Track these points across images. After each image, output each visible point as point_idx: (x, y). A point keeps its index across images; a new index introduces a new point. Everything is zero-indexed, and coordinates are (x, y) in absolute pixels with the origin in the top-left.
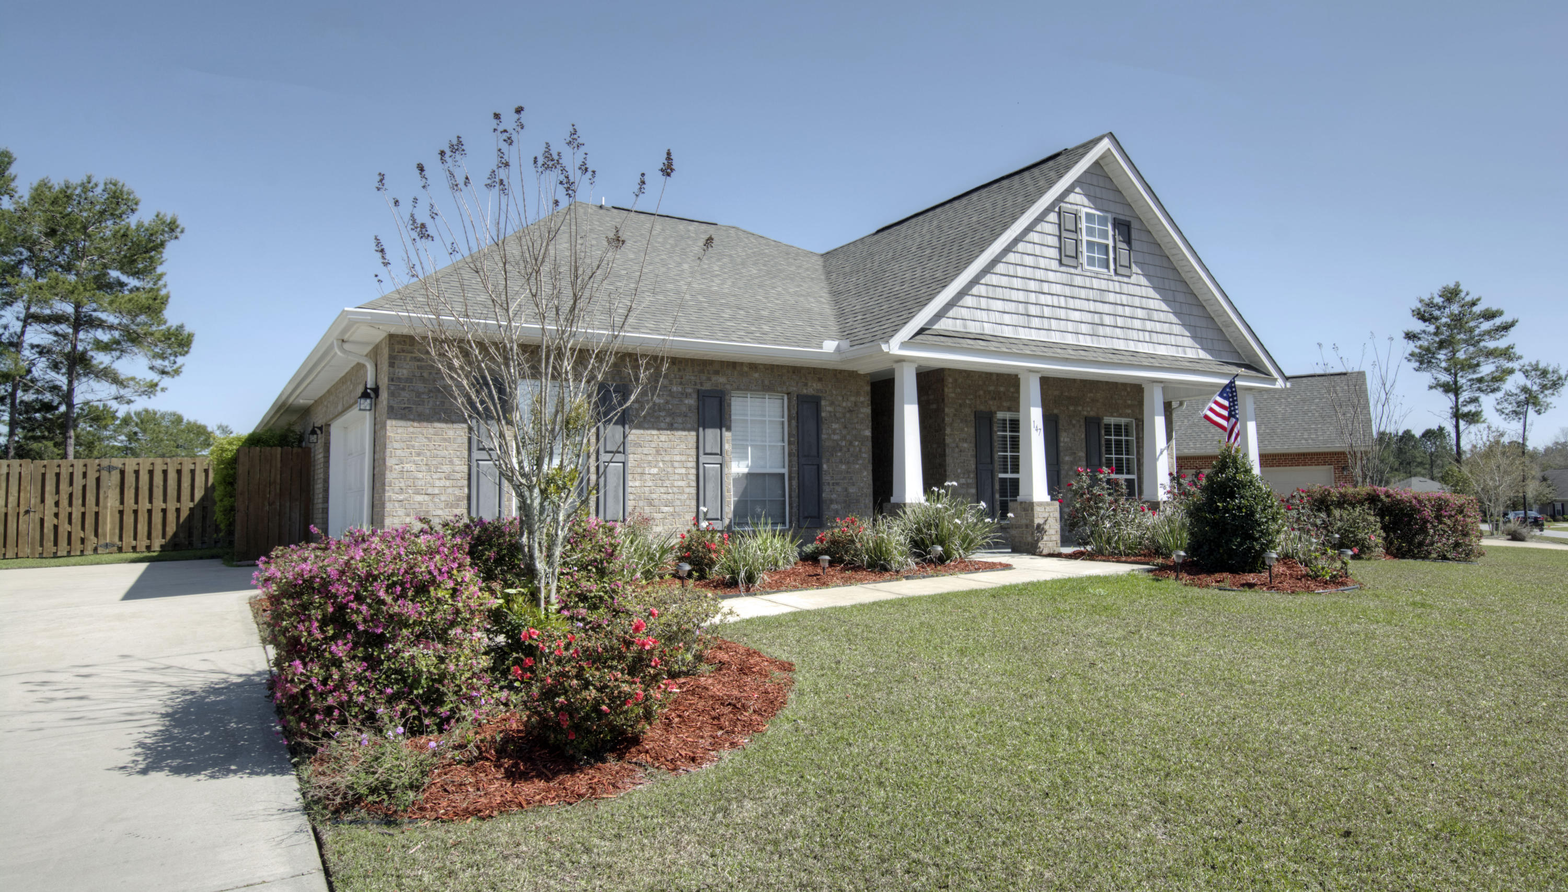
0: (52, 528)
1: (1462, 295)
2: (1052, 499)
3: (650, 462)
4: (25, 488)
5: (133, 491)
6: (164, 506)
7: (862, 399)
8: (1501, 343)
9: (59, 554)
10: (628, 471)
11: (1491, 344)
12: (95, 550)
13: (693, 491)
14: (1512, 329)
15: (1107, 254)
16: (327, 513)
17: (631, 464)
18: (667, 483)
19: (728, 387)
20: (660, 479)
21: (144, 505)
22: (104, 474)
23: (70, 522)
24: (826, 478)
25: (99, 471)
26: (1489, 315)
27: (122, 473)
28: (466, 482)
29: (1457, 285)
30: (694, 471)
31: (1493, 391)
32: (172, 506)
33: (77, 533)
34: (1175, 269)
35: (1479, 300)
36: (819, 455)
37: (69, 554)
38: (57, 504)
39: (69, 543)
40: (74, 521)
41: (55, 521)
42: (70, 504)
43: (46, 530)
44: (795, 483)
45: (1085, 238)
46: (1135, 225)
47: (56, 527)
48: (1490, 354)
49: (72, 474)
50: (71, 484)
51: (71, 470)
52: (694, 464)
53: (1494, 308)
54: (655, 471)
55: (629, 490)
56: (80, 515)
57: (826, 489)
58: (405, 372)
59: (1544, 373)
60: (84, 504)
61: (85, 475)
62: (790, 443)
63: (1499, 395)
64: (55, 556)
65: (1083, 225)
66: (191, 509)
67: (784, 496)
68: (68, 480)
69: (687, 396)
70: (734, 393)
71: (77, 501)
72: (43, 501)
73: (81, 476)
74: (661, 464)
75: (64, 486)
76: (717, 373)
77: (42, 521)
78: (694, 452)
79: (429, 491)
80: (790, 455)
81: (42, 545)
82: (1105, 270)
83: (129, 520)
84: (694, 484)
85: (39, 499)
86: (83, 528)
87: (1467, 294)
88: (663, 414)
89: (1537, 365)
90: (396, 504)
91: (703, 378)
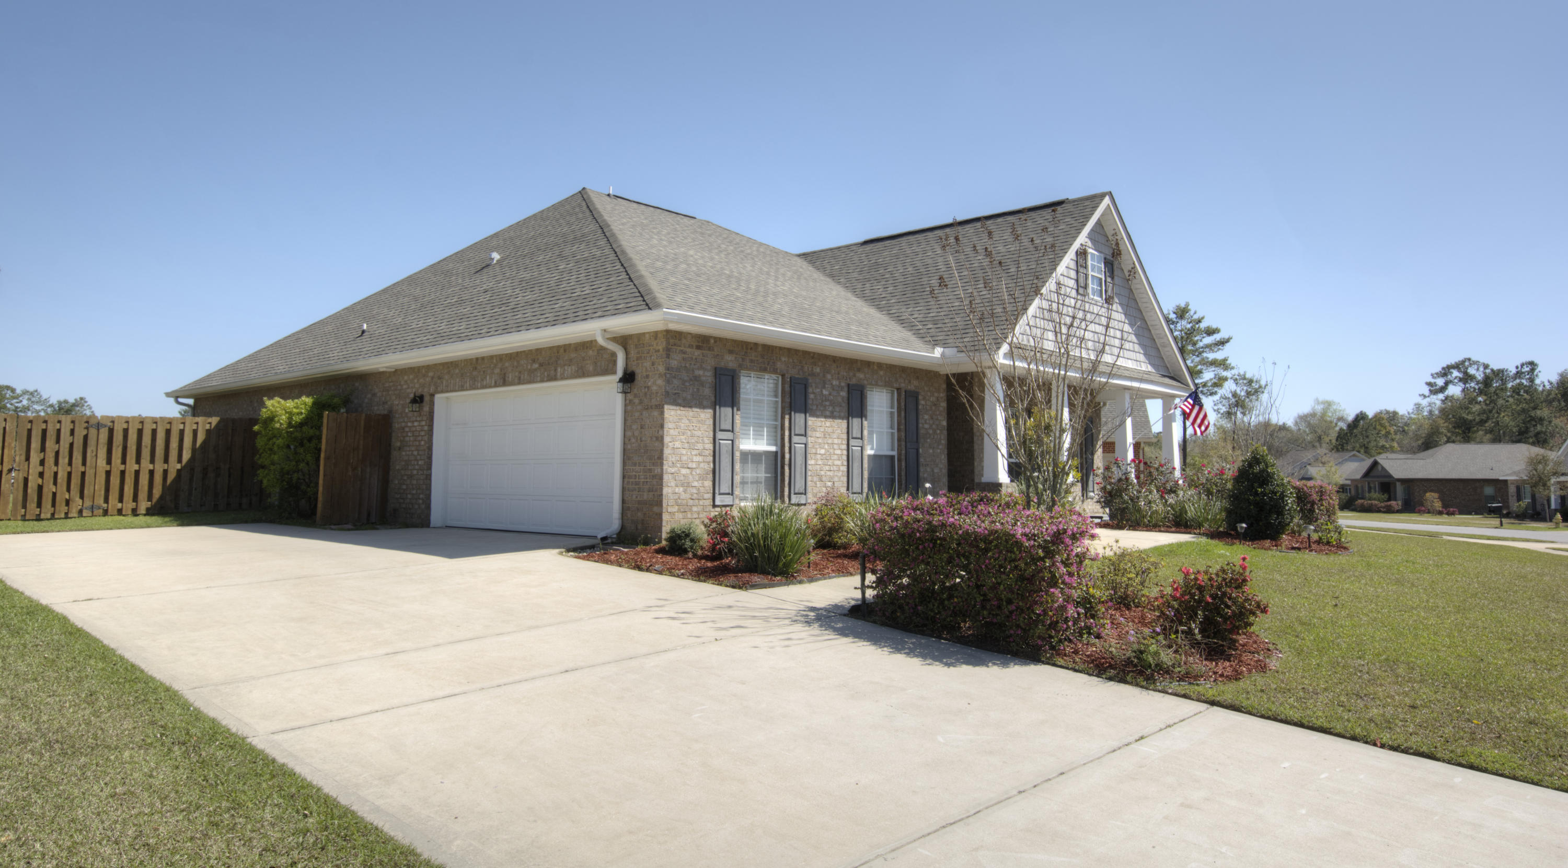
0: (36, 488)
1: (1192, 313)
3: (820, 444)
4: (10, 444)
5: (120, 449)
6: (151, 467)
7: (942, 395)
8: (1218, 355)
9: (43, 516)
10: (809, 451)
11: (1211, 356)
12: (80, 512)
13: (844, 469)
14: (1227, 345)
15: (1101, 285)
16: (430, 480)
17: (810, 445)
18: (830, 462)
19: (865, 382)
20: (827, 457)
21: (132, 466)
22: (93, 432)
23: (55, 483)
24: (922, 460)
25: (87, 428)
26: (1210, 332)
27: (111, 431)
28: (711, 458)
29: (1187, 305)
30: (845, 452)
31: (1212, 394)
32: (159, 467)
33: (62, 495)
34: (1135, 300)
35: (1203, 318)
36: (917, 441)
37: (53, 517)
38: (42, 463)
39: (54, 505)
40: (59, 481)
41: (40, 481)
42: (56, 464)
43: (29, 491)
44: (903, 464)
45: (1090, 273)
46: (1115, 264)
47: (40, 488)
48: (1214, 363)
49: (59, 431)
50: (58, 441)
51: (58, 426)
52: (845, 447)
53: (1214, 326)
54: (823, 451)
55: (809, 467)
56: (66, 475)
57: (922, 469)
58: (676, 362)
59: (1250, 382)
60: (70, 464)
61: (72, 432)
62: (899, 430)
63: (1216, 398)
64: (38, 519)
65: (1090, 263)
66: (178, 470)
67: (893, 473)
68: (54, 437)
69: (842, 389)
70: (868, 388)
71: (63, 461)
72: (28, 459)
73: (68, 433)
74: (826, 446)
75: (50, 444)
76: (859, 370)
77: (26, 480)
78: (845, 436)
79: (690, 466)
80: (899, 440)
81: (24, 507)
82: (1099, 299)
83: (115, 481)
84: (845, 463)
85: (23, 457)
86: (69, 490)
87: (1195, 313)
88: (827, 403)
89: (1244, 375)
90: (670, 476)
91: (851, 374)
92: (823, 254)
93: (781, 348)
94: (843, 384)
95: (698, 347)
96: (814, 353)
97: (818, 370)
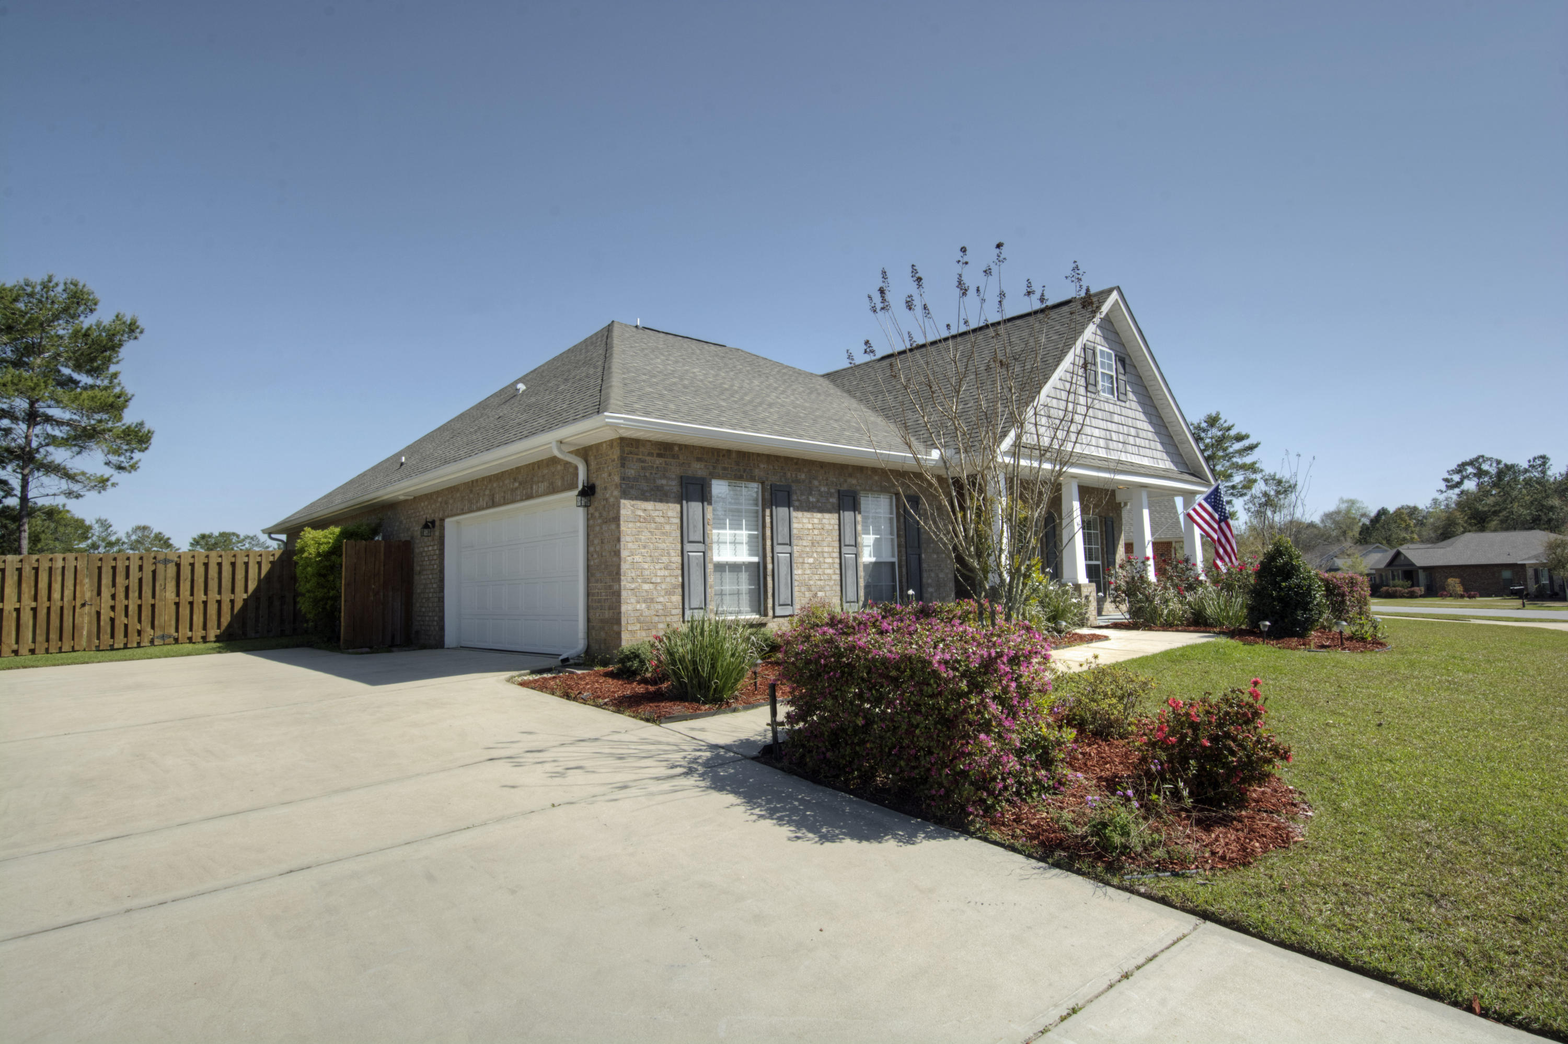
0: (108, 620)
1: (1222, 421)
2: (1090, 581)
3: (807, 553)
4: (81, 581)
5: (188, 584)
6: (218, 598)
8: (1248, 460)
9: (116, 646)
10: (795, 560)
11: (1241, 460)
12: (152, 642)
13: (837, 577)
14: (1256, 450)
15: (1112, 383)
17: (796, 554)
18: (820, 571)
19: (858, 488)
20: (815, 567)
21: (200, 596)
22: (160, 567)
23: (127, 615)
24: (925, 566)
25: (155, 563)
26: (1239, 438)
27: (178, 565)
28: (680, 572)
29: (1218, 414)
30: (837, 561)
31: (1242, 495)
32: (226, 597)
33: (134, 625)
34: (1150, 397)
35: (1233, 426)
36: (919, 547)
37: (126, 647)
38: (113, 597)
39: (126, 635)
40: (130, 613)
41: (112, 614)
42: (127, 597)
43: (102, 623)
44: (904, 570)
45: (1100, 370)
46: (1127, 361)
47: (112, 620)
48: (1243, 467)
49: (128, 568)
50: (127, 577)
51: (127, 563)
52: (836, 555)
53: (1244, 433)
54: (811, 560)
55: (795, 577)
56: (136, 608)
57: (925, 575)
58: (633, 472)
59: (1279, 482)
60: (140, 597)
61: (141, 568)
62: (898, 536)
63: (1246, 498)
64: (112, 648)
65: (1099, 359)
66: (244, 600)
67: (894, 579)
68: (124, 573)
69: (831, 495)
70: (862, 494)
71: (134, 594)
72: (99, 593)
73: (137, 569)
74: (815, 555)
75: (120, 579)
76: (850, 476)
77: (98, 614)
78: (837, 544)
79: (653, 580)
80: (899, 546)
81: (98, 638)
82: (1111, 396)
83: (185, 611)
84: (838, 572)
85: (95, 593)
86: (140, 621)
87: (1225, 422)
88: (815, 510)
89: (1275, 475)
90: (630, 592)
91: (842, 480)
92: (844, 372)
93: (758, 455)
94: (832, 490)
95: (659, 455)
96: (798, 459)
97: (803, 476)
